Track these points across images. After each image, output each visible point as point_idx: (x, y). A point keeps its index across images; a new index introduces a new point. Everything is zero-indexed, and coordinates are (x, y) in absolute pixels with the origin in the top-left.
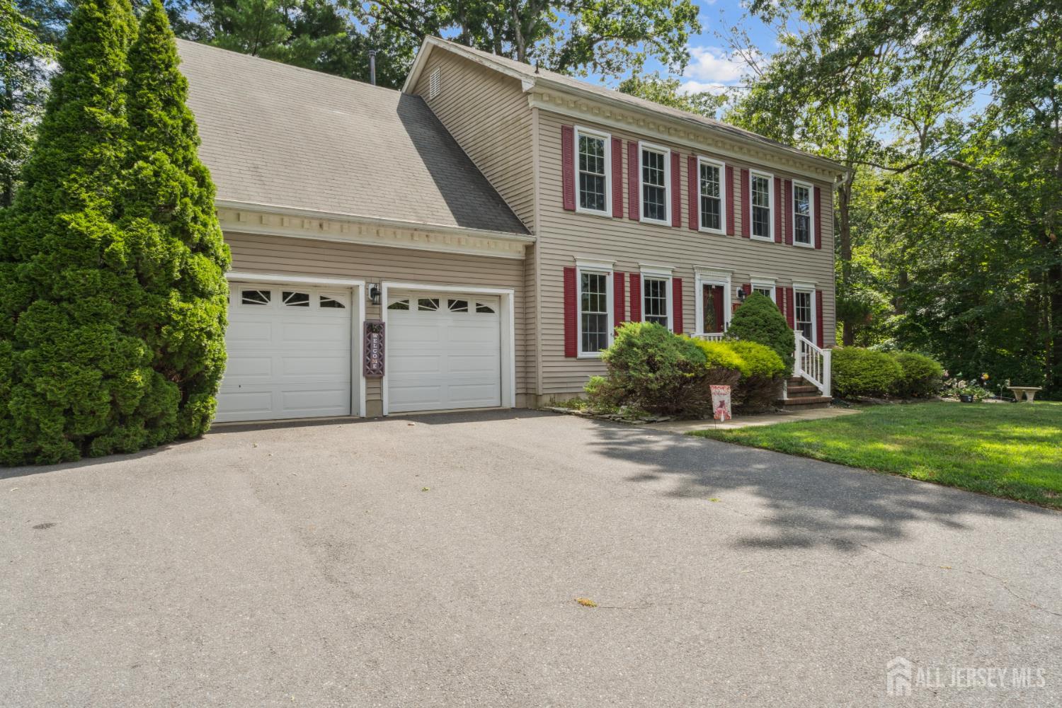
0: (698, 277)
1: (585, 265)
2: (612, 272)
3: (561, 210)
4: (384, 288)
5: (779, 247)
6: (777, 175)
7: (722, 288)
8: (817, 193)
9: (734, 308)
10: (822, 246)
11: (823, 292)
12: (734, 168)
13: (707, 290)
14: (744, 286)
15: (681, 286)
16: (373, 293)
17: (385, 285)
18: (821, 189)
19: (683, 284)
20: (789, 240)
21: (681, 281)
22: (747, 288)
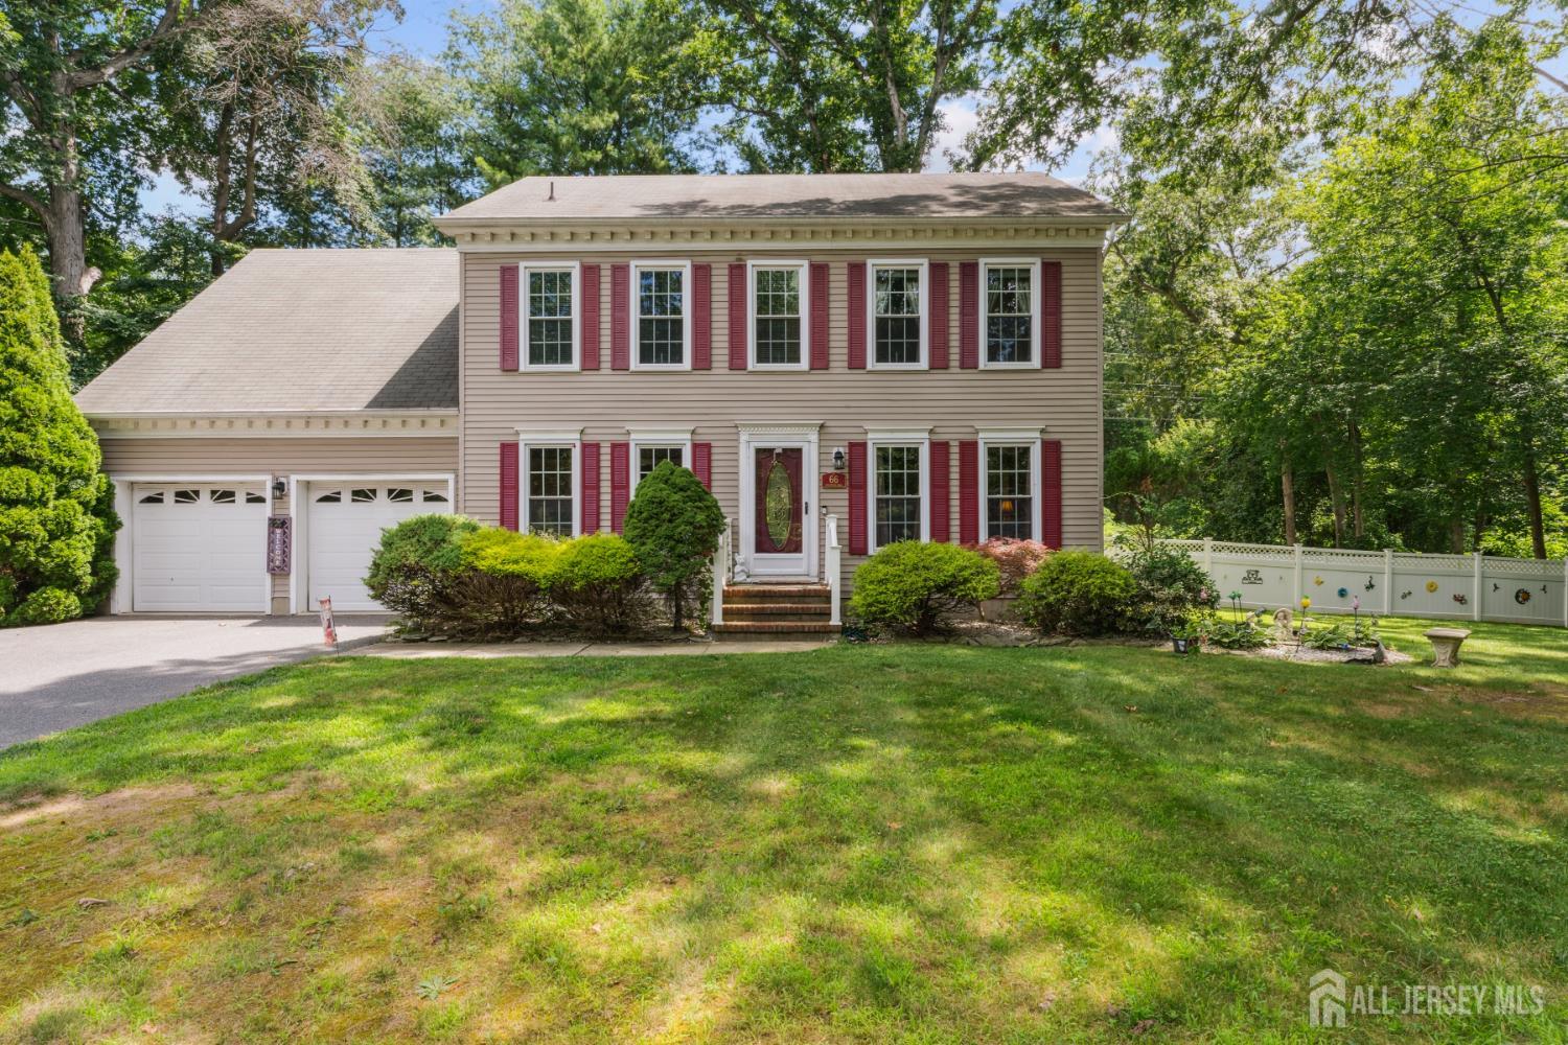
0: (744, 437)
1: (533, 436)
2: (578, 444)
3: (499, 372)
4: (293, 482)
5: (940, 375)
6: (939, 258)
7: (799, 451)
8: (1052, 272)
9: (825, 480)
10: (1065, 363)
11: (1064, 443)
12: (831, 265)
13: (763, 456)
14: (852, 445)
15: (710, 454)
16: (280, 487)
17: (294, 478)
18: (1064, 262)
19: (714, 450)
20: (969, 361)
21: (708, 446)
22: (858, 449)
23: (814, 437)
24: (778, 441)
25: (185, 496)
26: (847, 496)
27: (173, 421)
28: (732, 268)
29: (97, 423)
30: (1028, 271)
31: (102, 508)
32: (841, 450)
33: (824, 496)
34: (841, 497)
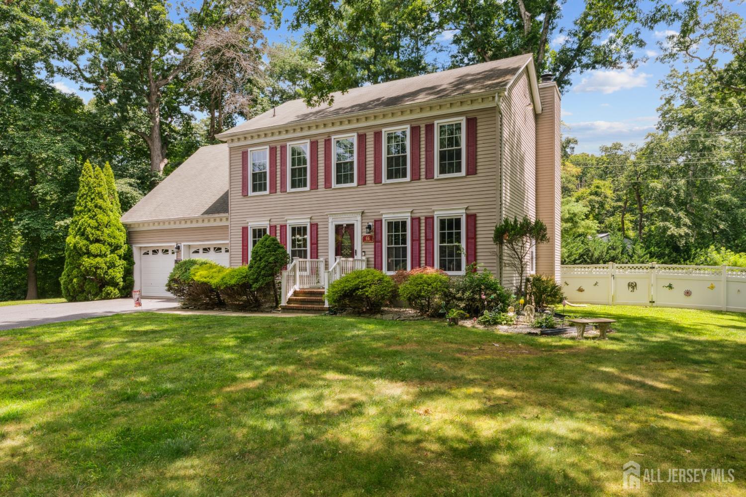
0: (330, 220)
1: (253, 223)
3: (242, 197)
4: (182, 245)
5: (416, 184)
6: (415, 124)
7: (353, 225)
8: (472, 123)
9: (364, 239)
10: (478, 172)
11: (478, 215)
12: (367, 134)
13: (338, 228)
14: (375, 221)
15: (317, 228)
16: (178, 248)
17: (183, 244)
18: (478, 117)
19: (319, 227)
20: (429, 175)
21: (317, 225)
22: (378, 222)
23: (359, 218)
24: (344, 222)
25: (155, 252)
26: (373, 246)
27: (148, 223)
28: (326, 141)
29: (126, 226)
30: (460, 124)
31: (128, 257)
32: (371, 224)
33: (364, 247)
34: (370, 247)
